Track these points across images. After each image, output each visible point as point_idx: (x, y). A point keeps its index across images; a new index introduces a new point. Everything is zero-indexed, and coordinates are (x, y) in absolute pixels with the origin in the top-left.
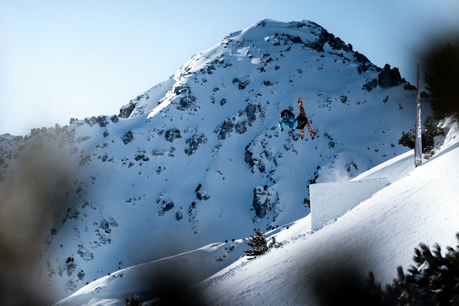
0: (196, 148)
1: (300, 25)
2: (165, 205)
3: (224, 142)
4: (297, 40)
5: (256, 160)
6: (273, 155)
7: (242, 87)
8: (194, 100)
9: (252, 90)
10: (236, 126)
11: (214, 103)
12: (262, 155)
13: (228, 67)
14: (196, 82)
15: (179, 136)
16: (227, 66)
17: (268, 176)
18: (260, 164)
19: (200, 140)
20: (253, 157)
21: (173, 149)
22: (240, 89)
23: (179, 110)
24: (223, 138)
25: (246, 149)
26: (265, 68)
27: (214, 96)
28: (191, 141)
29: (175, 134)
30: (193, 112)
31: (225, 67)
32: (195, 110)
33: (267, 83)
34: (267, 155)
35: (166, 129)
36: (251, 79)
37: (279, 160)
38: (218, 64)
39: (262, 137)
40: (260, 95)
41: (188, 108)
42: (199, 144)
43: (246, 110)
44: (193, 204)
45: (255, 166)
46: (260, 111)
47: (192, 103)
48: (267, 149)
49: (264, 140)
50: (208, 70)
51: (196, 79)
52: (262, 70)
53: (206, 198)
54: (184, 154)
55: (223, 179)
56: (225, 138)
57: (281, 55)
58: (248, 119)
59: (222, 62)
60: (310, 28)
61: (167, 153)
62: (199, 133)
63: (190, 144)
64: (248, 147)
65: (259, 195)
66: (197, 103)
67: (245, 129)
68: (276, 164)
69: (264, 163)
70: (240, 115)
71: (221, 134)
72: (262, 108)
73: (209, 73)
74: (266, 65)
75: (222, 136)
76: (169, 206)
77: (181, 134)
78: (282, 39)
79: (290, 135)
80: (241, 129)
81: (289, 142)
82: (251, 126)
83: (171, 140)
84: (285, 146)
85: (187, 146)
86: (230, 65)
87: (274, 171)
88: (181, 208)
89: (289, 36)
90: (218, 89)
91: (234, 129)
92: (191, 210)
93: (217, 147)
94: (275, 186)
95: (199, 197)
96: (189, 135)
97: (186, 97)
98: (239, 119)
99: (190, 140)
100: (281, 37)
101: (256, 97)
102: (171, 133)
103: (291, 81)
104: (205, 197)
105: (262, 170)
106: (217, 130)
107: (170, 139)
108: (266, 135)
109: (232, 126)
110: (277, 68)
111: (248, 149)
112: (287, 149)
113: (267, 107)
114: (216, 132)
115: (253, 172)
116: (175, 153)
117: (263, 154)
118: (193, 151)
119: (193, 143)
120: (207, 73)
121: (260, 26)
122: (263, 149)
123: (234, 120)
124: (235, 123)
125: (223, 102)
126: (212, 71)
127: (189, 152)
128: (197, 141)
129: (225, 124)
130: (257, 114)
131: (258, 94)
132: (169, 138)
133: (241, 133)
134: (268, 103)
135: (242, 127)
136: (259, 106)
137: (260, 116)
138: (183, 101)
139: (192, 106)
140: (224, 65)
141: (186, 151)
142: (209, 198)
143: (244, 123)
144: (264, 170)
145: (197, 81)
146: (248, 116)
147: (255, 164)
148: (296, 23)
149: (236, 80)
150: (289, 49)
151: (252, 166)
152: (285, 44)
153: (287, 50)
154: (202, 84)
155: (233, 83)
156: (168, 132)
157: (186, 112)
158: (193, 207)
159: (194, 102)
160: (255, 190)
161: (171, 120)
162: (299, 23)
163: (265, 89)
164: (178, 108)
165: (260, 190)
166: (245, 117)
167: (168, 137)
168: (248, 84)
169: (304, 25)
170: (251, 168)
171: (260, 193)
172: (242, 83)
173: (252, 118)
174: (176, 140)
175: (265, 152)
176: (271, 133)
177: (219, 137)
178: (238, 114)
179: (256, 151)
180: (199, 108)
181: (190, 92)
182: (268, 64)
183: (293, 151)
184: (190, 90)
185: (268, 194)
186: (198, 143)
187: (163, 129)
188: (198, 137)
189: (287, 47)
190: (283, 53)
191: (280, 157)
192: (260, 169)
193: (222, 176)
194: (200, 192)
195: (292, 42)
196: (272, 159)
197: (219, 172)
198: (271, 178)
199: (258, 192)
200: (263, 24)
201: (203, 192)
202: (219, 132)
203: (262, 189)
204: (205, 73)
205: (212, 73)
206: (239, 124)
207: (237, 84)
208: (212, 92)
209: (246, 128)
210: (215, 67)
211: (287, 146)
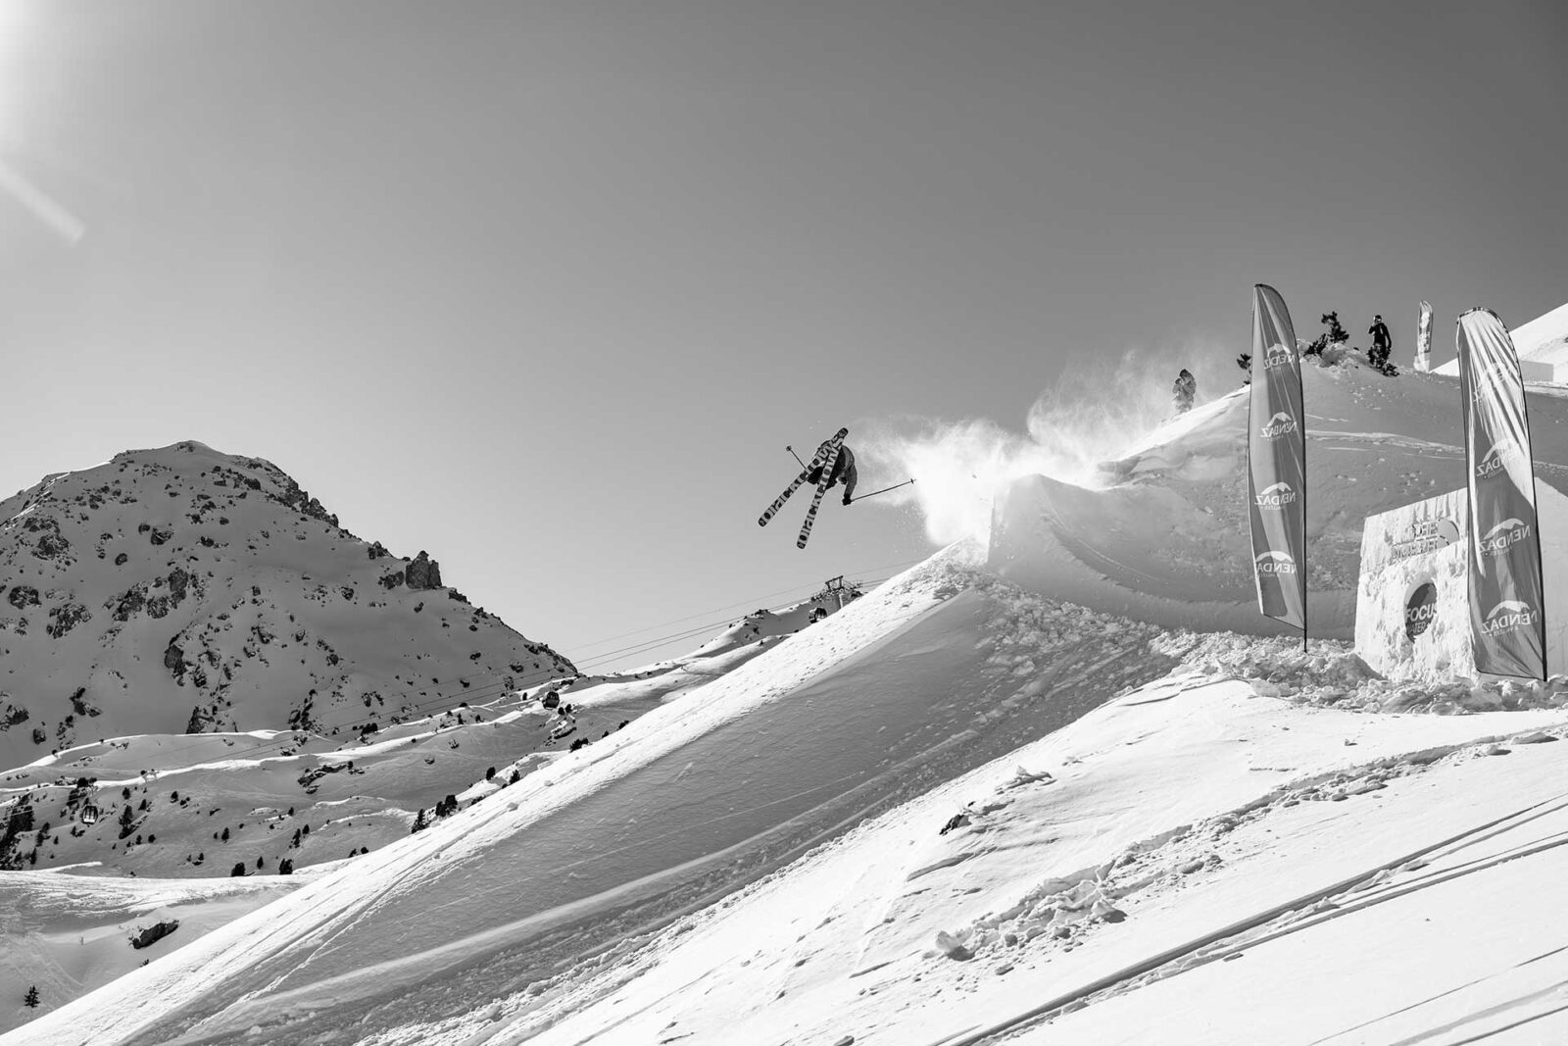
0: (70, 628)
1: (254, 465)
2: (14, 712)
3: (126, 626)
4: (255, 485)
5: (190, 664)
6: (223, 661)
7: (158, 539)
8: (66, 546)
9: (180, 549)
10: (149, 603)
11: (102, 557)
12: (202, 657)
13: (130, 504)
14: (67, 517)
15: (36, 602)
16: (127, 500)
17: (214, 694)
18: (197, 672)
19: (78, 615)
20: (185, 658)
21: (24, 622)
22: (153, 543)
23: (36, 558)
24: (124, 618)
25: (171, 642)
26: (202, 518)
27: (102, 547)
28: (62, 613)
29: (29, 597)
30: (62, 565)
31: (122, 503)
32: (68, 563)
33: (207, 542)
34: (211, 657)
35: (11, 585)
36: (176, 529)
37: (233, 670)
38: (109, 495)
39: (201, 628)
40: (196, 559)
41: (53, 558)
42: (76, 622)
43: (170, 579)
44: (70, 719)
45: (185, 675)
46: (195, 586)
47: (62, 549)
48: (212, 649)
49: (206, 633)
50: (91, 501)
51: (68, 511)
52: (196, 519)
53: (94, 713)
54: (46, 634)
55: (125, 686)
56: (126, 620)
57: (231, 502)
58: (173, 596)
59: (118, 493)
60: (269, 472)
61: (11, 627)
62: (76, 604)
63: (59, 617)
64: (174, 639)
65: (204, 721)
66: (71, 551)
67: (164, 613)
68: (229, 676)
69: (205, 671)
70: (157, 586)
71: (120, 610)
72: (199, 581)
73: (92, 507)
74: (203, 513)
75: (122, 614)
76: (21, 717)
77: (40, 599)
78: (228, 477)
79: (254, 633)
80: (158, 610)
81: (254, 645)
82: (176, 607)
83: (21, 606)
84: (245, 649)
85: (53, 621)
86: (133, 501)
87: (226, 686)
88: (44, 724)
89: (241, 477)
90: (110, 536)
91: (144, 607)
92: (64, 730)
93: (111, 632)
94: (230, 711)
95: (80, 709)
96: (56, 603)
97: (52, 537)
98: (154, 593)
99: (59, 611)
100: (227, 474)
101: (188, 561)
102: (22, 593)
103: (251, 547)
104: (92, 711)
105: (200, 682)
106: (110, 604)
107: (20, 603)
108: (209, 626)
109: (142, 600)
110: (224, 521)
111: (175, 643)
112: (249, 655)
113: (209, 582)
114: (109, 608)
115: (182, 685)
116: (27, 629)
117: (204, 657)
118: (64, 632)
119: (66, 617)
120: (88, 506)
121: (185, 449)
122: (205, 649)
123: (147, 592)
124: (148, 597)
125: (121, 559)
126: (99, 504)
127: (56, 632)
128: (72, 615)
129: (130, 594)
130: (190, 590)
131: (192, 557)
132: (17, 601)
133: (156, 616)
134: (210, 575)
135: (159, 607)
136: (193, 576)
137: (194, 594)
138: (45, 542)
139: (62, 555)
140: (122, 498)
141: (50, 629)
142: (98, 714)
143: (164, 600)
144: (204, 683)
145: (69, 515)
146: (171, 590)
147: (186, 670)
148: (246, 458)
149: (144, 528)
150: (243, 496)
151: (181, 673)
152: (236, 486)
153: (240, 497)
154: (79, 523)
155: (140, 531)
156: (16, 590)
157: (49, 564)
158: (68, 724)
159: (65, 550)
160: (197, 710)
161: (21, 571)
162: (250, 460)
163: (201, 550)
164: (35, 554)
165: (205, 712)
166: (166, 590)
167: (16, 599)
168: (170, 537)
169: (260, 465)
170: (178, 678)
171: (207, 717)
172: (159, 534)
173: (182, 595)
174: (29, 608)
175: (208, 653)
176: (216, 623)
177: (114, 615)
178: (154, 584)
179: (191, 650)
180: (76, 561)
181: (58, 531)
182: (207, 511)
183: (261, 660)
184: (57, 528)
185: (219, 722)
186: (74, 619)
187: (5, 583)
188: (76, 609)
189: (238, 492)
190: (234, 500)
191: (236, 665)
192: (196, 680)
193: (123, 682)
194: (82, 699)
195: (247, 486)
196: (221, 667)
197: (118, 674)
198: (219, 698)
199: (202, 714)
200: (190, 447)
201: (89, 703)
202: (114, 609)
203: (210, 710)
204: (85, 504)
205: (97, 507)
206: (155, 600)
207: (148, 535)
208: (98, 540)
209: (166, 610)
210: (103, 498)
211: (249, 650)
